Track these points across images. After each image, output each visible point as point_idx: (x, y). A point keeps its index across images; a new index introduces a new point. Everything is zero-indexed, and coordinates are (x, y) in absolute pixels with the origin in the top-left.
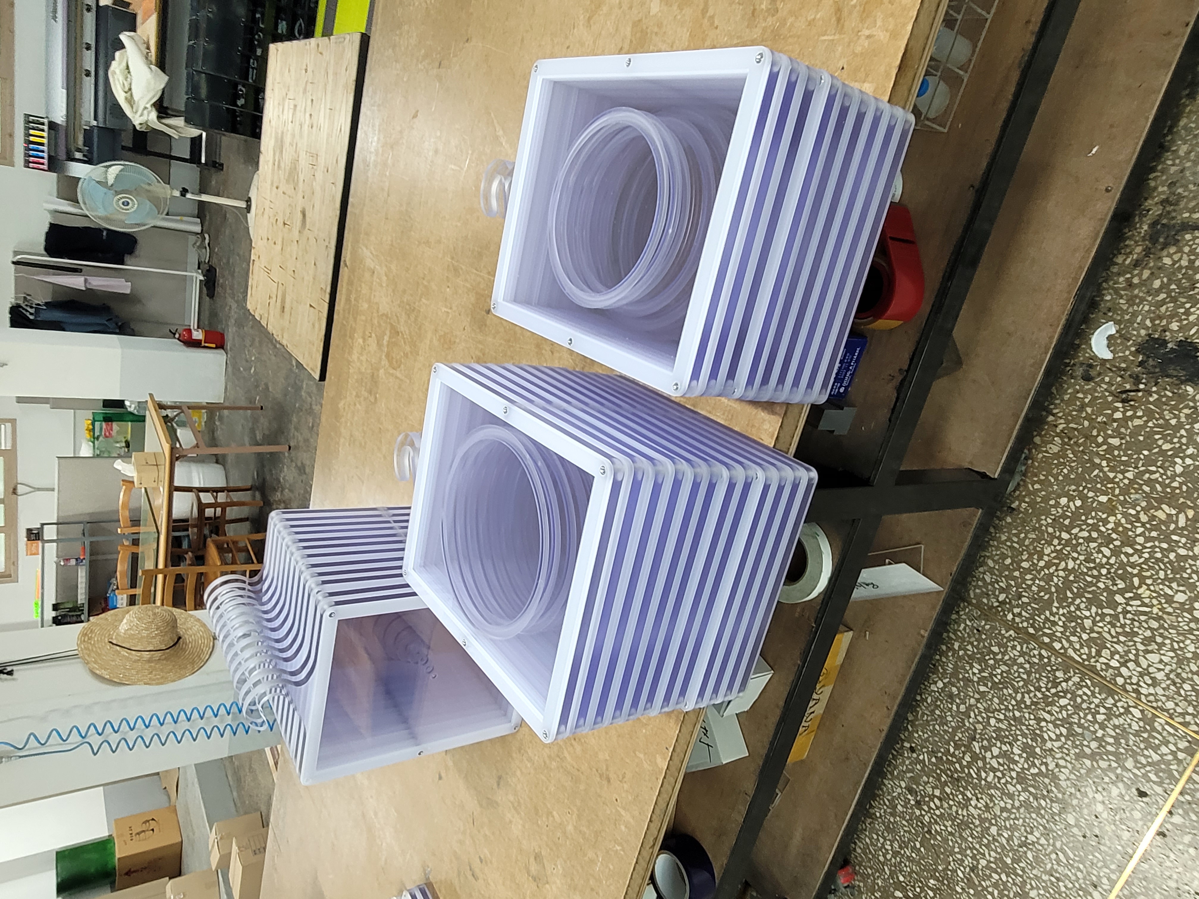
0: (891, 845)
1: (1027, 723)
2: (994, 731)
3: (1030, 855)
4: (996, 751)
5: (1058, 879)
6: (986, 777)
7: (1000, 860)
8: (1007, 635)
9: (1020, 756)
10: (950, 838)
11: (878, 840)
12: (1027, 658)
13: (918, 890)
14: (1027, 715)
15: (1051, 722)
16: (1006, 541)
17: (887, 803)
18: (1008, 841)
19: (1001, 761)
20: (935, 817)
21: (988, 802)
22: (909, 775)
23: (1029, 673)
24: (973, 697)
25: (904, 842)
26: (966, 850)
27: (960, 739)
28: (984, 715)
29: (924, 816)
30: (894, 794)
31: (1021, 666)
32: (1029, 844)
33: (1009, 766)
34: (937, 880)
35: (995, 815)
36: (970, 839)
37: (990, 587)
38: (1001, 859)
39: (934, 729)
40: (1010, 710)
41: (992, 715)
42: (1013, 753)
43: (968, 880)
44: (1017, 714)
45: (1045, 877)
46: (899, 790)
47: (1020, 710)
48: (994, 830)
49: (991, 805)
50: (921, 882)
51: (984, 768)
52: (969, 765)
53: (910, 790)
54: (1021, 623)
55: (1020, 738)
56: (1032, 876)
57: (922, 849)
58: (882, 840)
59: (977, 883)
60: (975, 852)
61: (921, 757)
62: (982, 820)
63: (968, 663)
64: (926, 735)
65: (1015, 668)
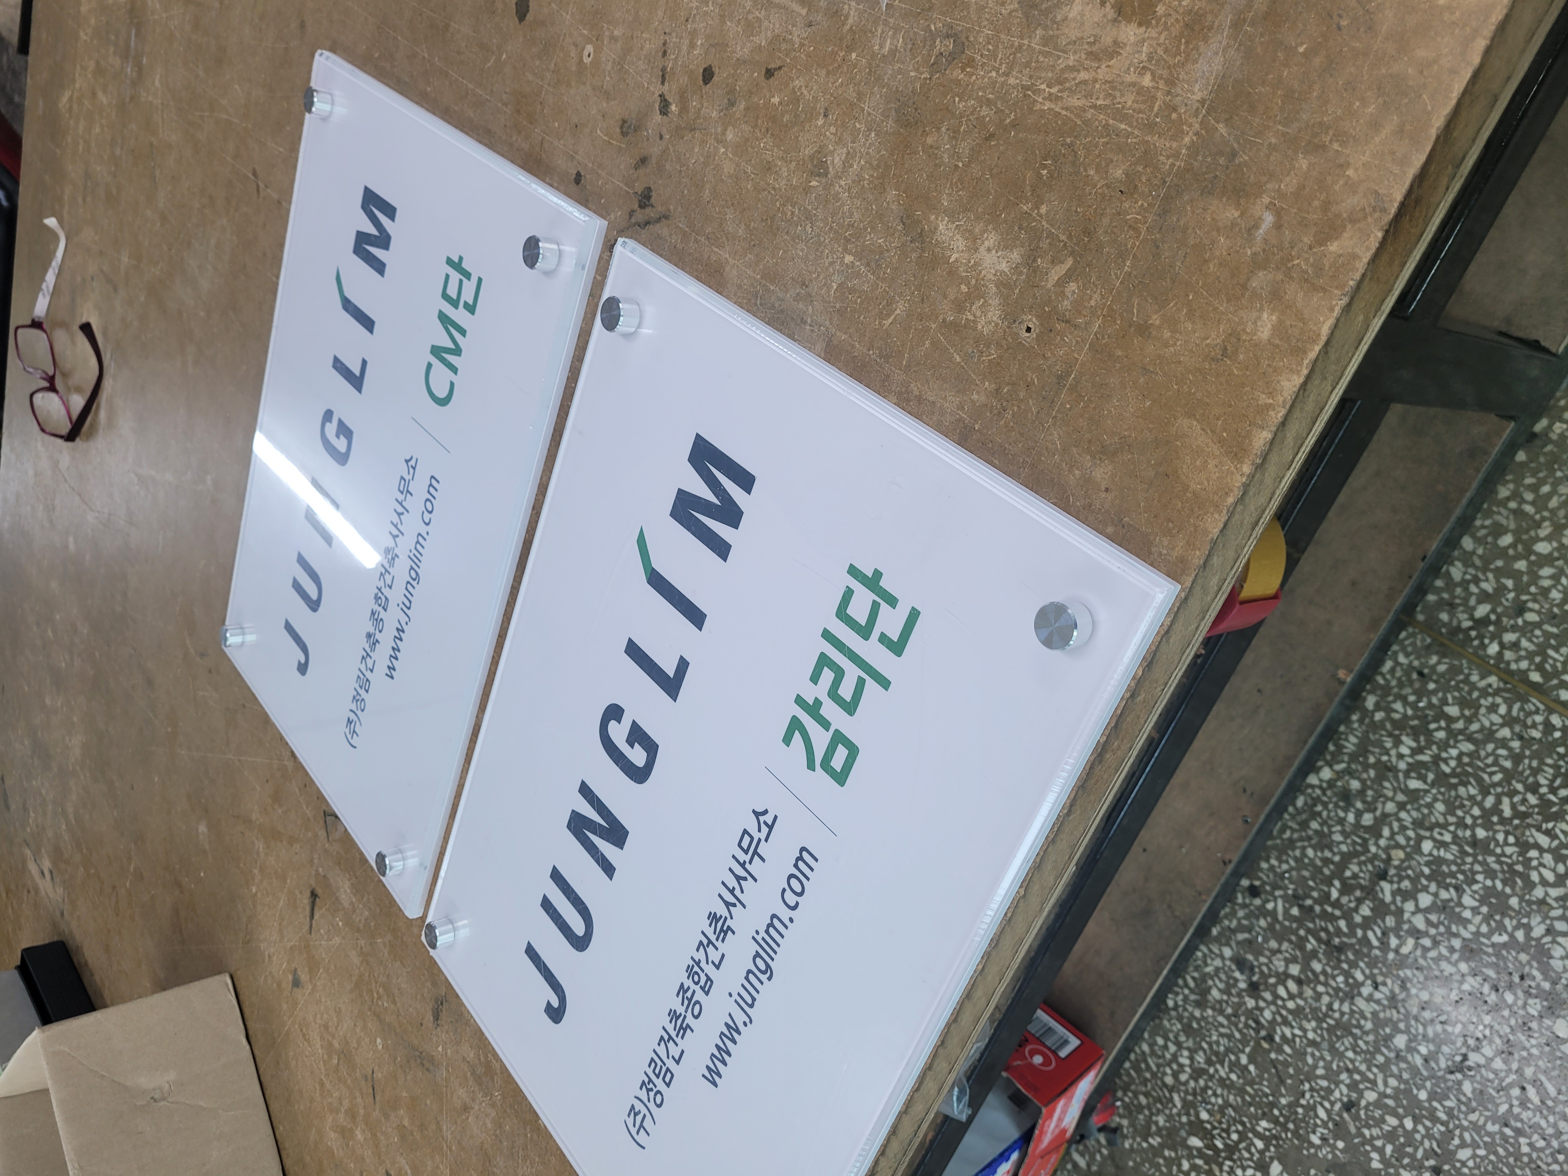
0: (1191, 1059)
1: (1498, 850)
2: (1428, 864)
4: (1425, 900)
5: (1519, 1132)
6: (1400, 946)
7: (1404, 1094)
8: (1482, 684)
9: (1475, 911)
10: (1309, 1050)
11: (1165, 1047)
12: (1517, 729)
13: (1235, 1137)
14: (1500, 837)
15: (1549, 850)
16: (1508, 499)
17: (1192, 984)
19: (1434, 918)
21: (1397, 990)
23: (1517, 758)
24: (1392, 799)
25: (1217, 1054)
26: (1339, 1073)
27: (1355, 876)
28: (1411, 833)
29: (1261, 1010)
30: (1209, 969)
31: (1503, 743)
32: (1470, 1069)
33: (1448, 928)
35: (1407, 1015)
37: (1458, 591)
38: (1408, 1092)
40: (1466, 827)
41: (1427, 834)
42: (1460, 904)
43: (1336, 1124)
44: (1481, 833)
45: (1491, 1127)
46: (1218, 963)
47: (1488, 826)
48: (1400, 1041)
49: (1402, 996)
50: (1243, 1124)
51: (1397, 930)
52: (1367, 924)
54: (1517, 661)
55: (1480, 877)
57: (1252, 1068)
58: (1172, 1048)
59: (1353, 1130)
62: (1379, 1023)
63: (1390, 735)
65: (1490, 747)
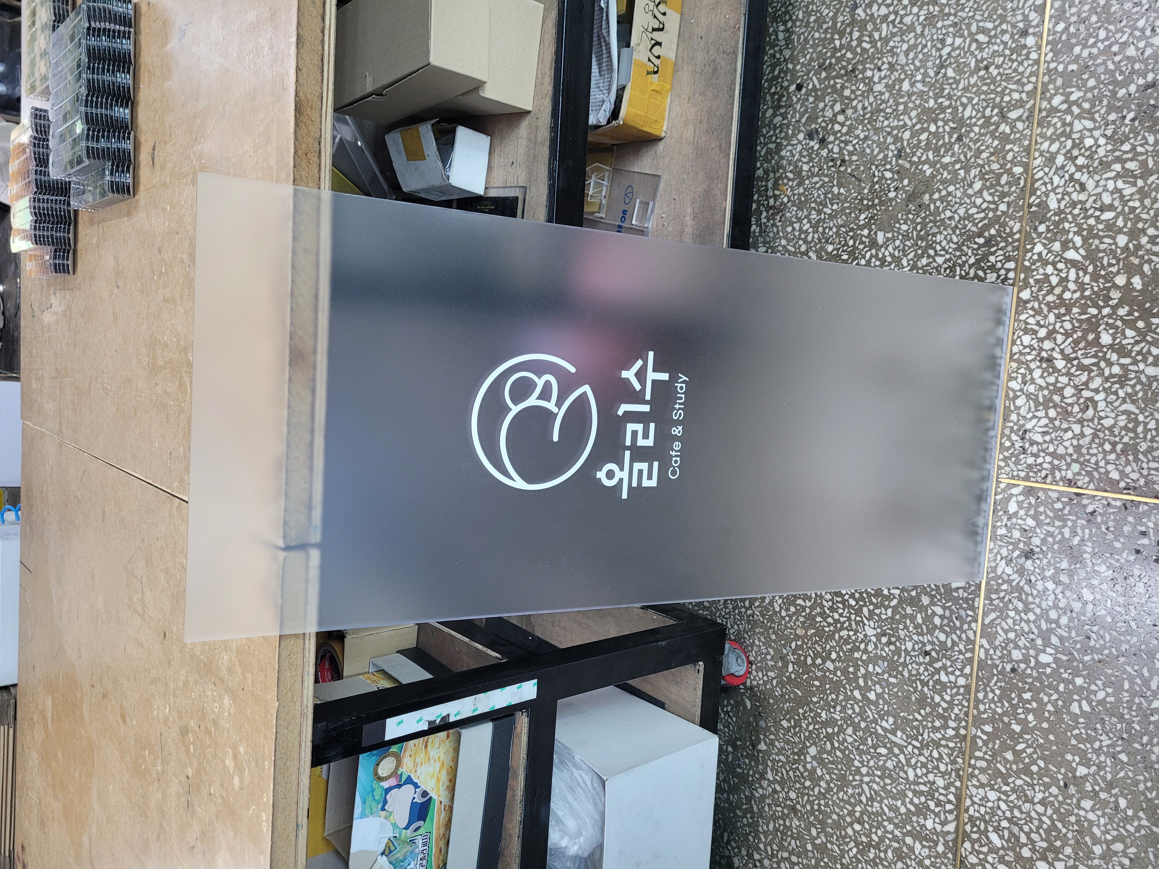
3: (950, 73)
18: (923, 81)
20: (843, 138)
22: (803, 120)
34: (868, 208)
36: (886, 123)
39: (814, 40)
53: (810, 136)
56: (959, 94)
60: (895, 132)
61: (810, 87)
64: (808, 57)
